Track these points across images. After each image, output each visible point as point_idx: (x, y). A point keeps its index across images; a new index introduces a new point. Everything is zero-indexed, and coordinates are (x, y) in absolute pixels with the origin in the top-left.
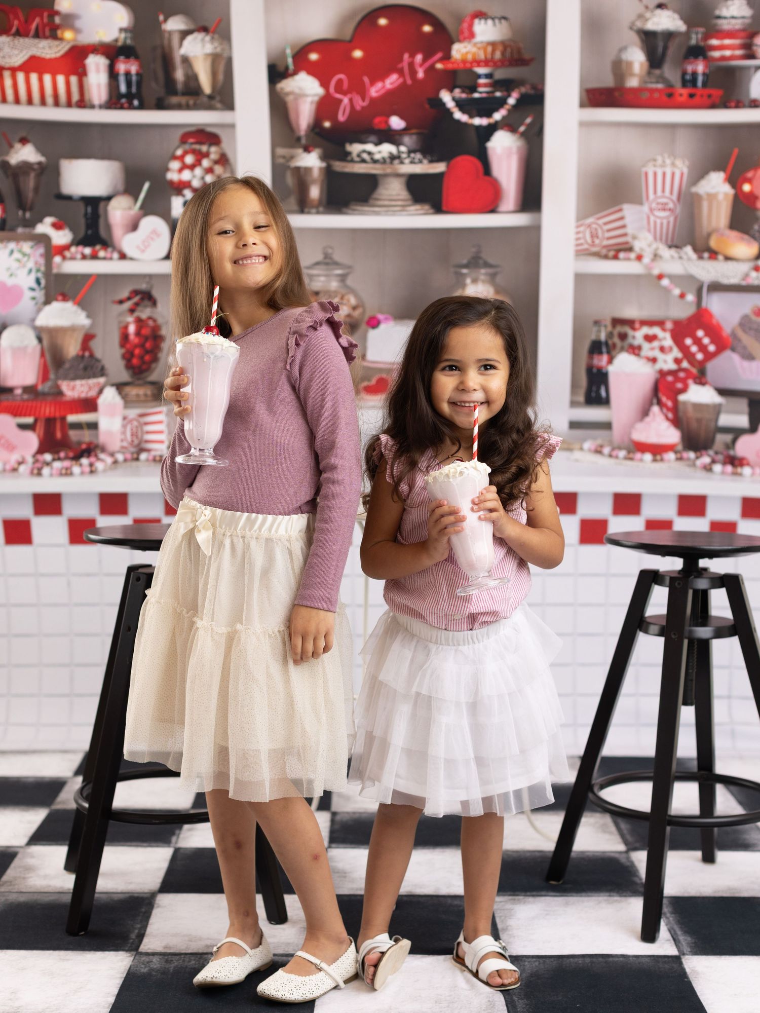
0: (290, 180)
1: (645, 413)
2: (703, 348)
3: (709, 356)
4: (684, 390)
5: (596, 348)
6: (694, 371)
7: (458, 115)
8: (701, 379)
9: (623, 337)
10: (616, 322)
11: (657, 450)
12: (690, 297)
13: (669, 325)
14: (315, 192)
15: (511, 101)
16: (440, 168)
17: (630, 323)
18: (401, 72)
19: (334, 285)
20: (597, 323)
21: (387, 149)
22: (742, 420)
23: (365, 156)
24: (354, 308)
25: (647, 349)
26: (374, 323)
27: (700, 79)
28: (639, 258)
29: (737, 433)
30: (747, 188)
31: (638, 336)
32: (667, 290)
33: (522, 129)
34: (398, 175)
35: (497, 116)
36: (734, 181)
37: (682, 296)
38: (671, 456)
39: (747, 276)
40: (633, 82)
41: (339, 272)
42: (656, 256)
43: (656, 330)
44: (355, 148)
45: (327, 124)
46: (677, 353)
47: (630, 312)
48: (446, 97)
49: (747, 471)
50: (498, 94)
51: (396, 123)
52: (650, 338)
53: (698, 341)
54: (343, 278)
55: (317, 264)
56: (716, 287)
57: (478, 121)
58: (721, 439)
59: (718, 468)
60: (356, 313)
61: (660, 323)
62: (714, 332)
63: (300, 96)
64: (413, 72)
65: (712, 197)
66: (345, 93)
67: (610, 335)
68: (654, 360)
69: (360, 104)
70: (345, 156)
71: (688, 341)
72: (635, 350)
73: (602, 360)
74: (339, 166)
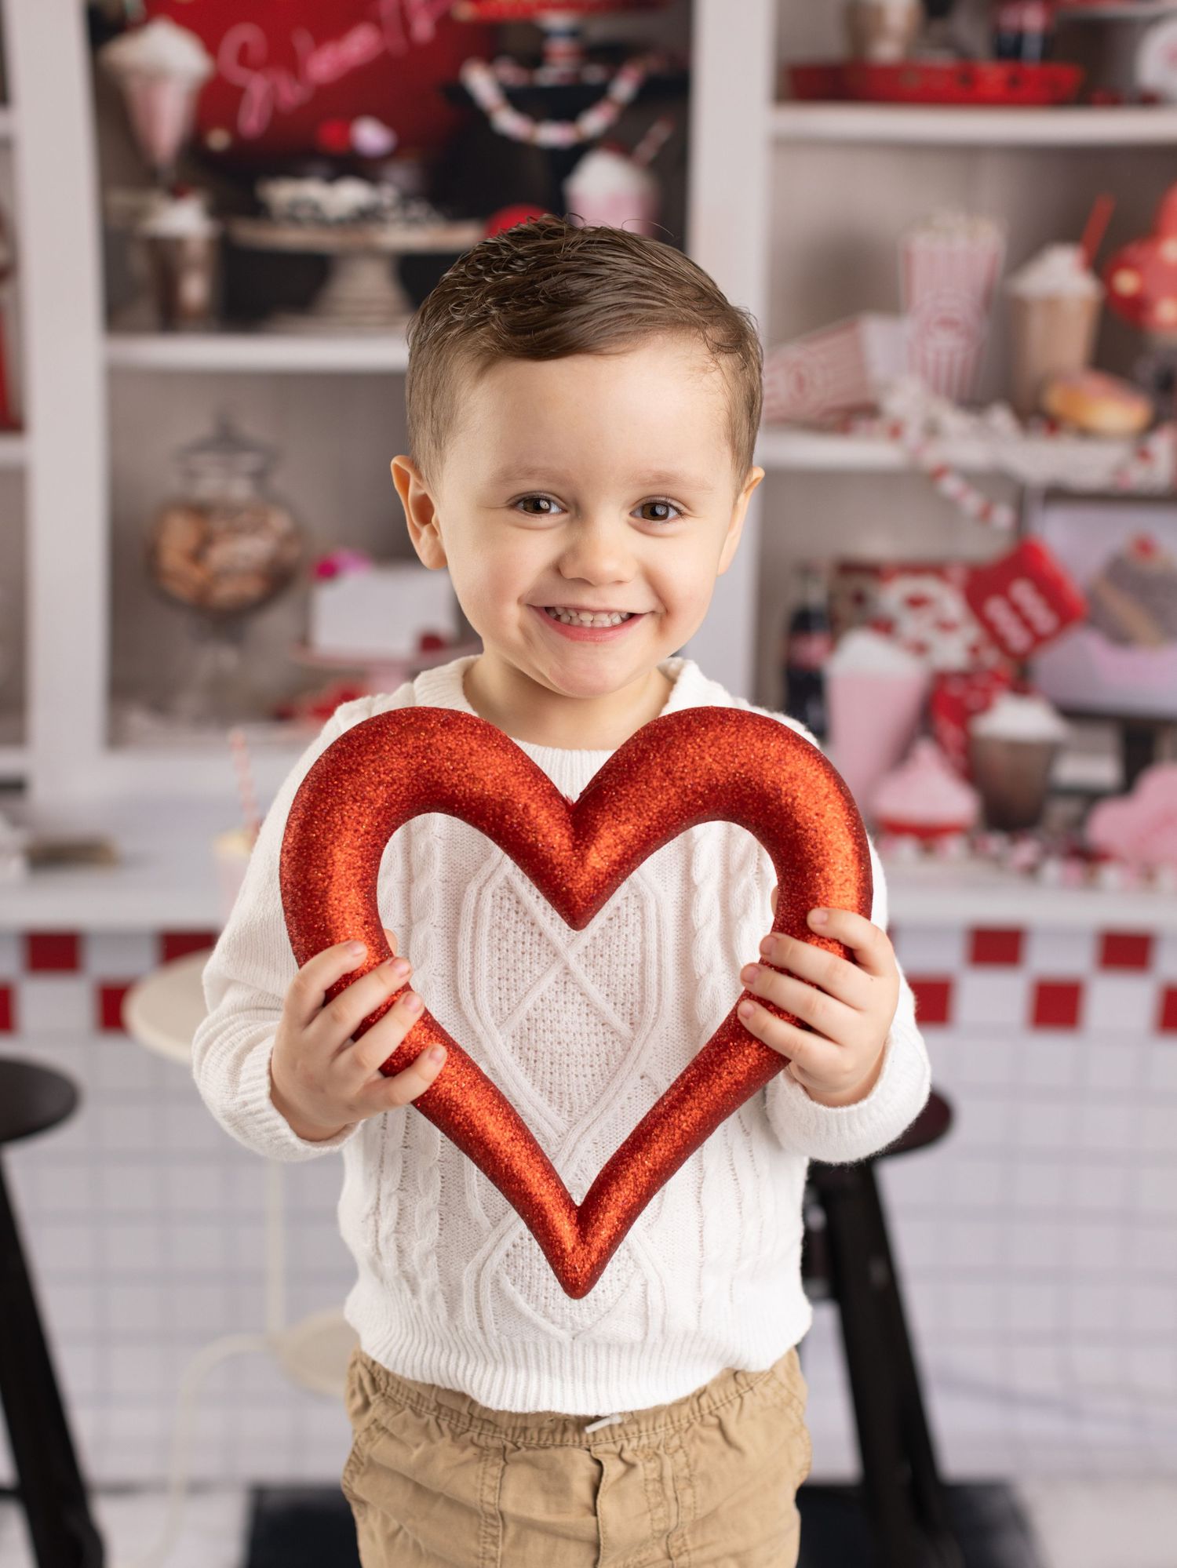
0: (139, 263)
1: (901, 756)
2: (1027, 623)
3: (1039, 639)
4: (985, 706)
5: (803, 622)
6: (1007, 668)
7: (509, 122)
8: (1021, 683)
9: (859, 599)
10: (849, 568)
11: (928, 835)
12: (1003, 517)
13: (958, 574)
14: (195, 289)
15: (624, 88)
16: (465, 236)
17: (876, 572)
18: (378, 23)
19: (240, 490)
20: (806, 571)
21: (349, 195)
22: (1102, 770)
23: (304, 213)
24: (288, 538)
25: (912, 625)
26: (328, 571)
27: (1032, 48)
28: (896, 432)
29: (1091, 797)
30: (1127, 283)
31: (891, 597)
32: (950, 505)
33: (647, 149)
34: (373, 253)
35: (594, 122)
36: (1101, 266)
37: (985, 515)
38: (954, 847)
39: (1119, 471)
40: (887, 51)
41: (248, 461)
42: (932, 430)
43: (929, 587)
44: (283, 193)
45: (218, 140)
46: (971, 633)
47: (876, 546)
48: (482, 83)
49: (1111, 876)
50: (594, 74)
51: (371, 136)
52: (916, 602)
53: (1016, 608)
54: (259, 477)
55: (203, 447)
56: (1058, 495)
57: (552, 135)
58: (1061, 811)
59: (1053, 870)
60: (293, 552)
61: (935, 569)
62: (1051, 589)
63: (156, 76)
64: (406, 25)
65: (1052, 303)
66: (256, 67)
67: (832, 597)
68: (920, 649)
69: (291, 94)
70: (258, 210)
71: (997, 609)
72: (884, 627)
73: (813, 649)
74: (250, 233)
